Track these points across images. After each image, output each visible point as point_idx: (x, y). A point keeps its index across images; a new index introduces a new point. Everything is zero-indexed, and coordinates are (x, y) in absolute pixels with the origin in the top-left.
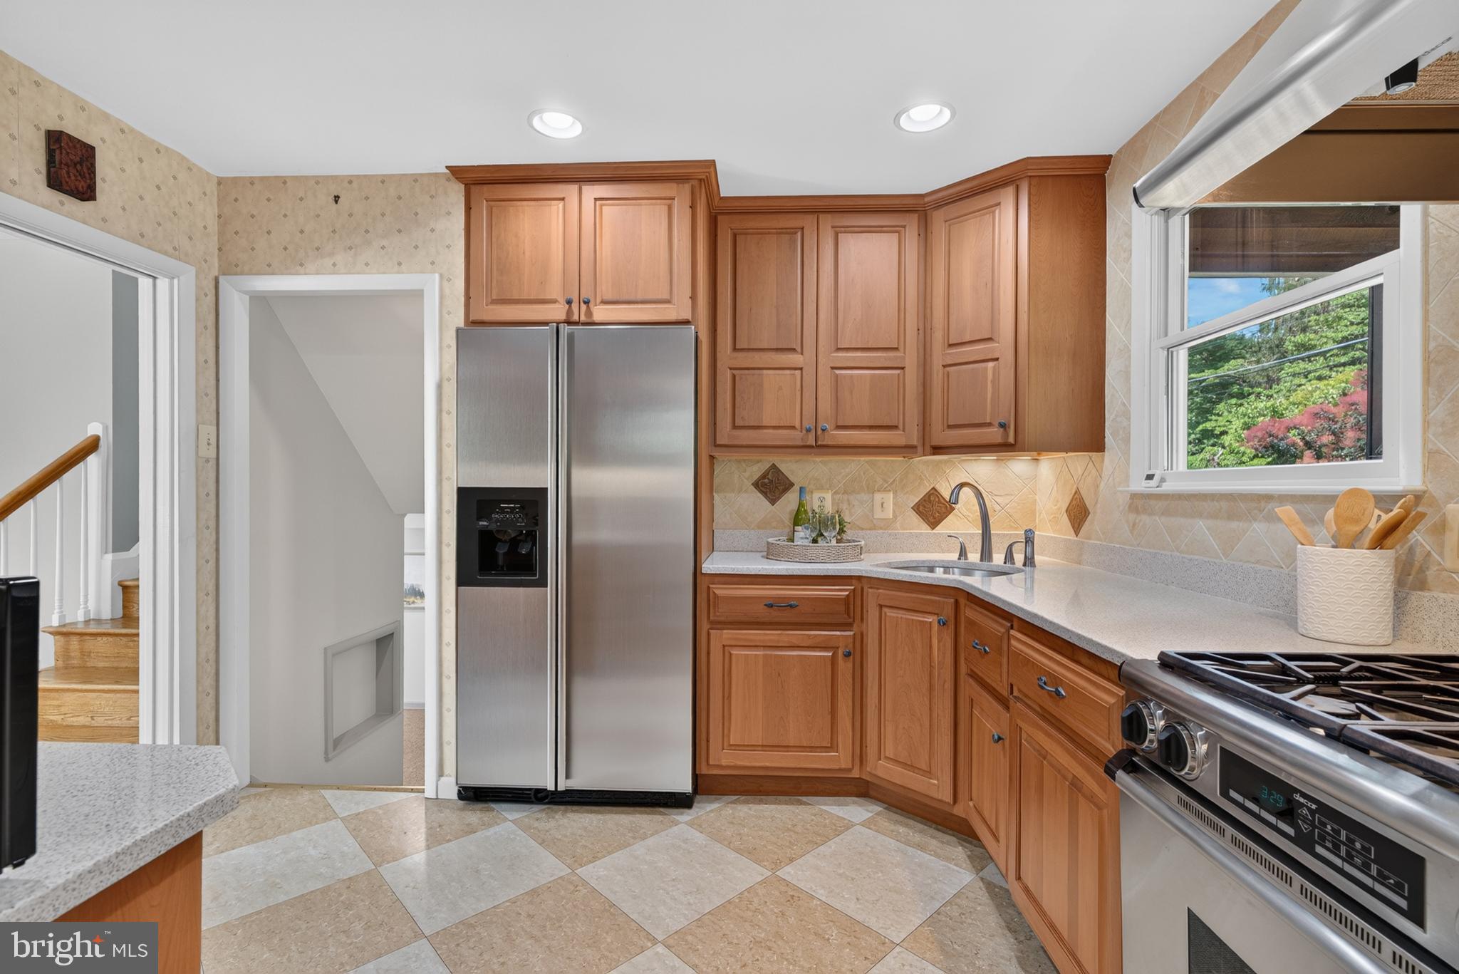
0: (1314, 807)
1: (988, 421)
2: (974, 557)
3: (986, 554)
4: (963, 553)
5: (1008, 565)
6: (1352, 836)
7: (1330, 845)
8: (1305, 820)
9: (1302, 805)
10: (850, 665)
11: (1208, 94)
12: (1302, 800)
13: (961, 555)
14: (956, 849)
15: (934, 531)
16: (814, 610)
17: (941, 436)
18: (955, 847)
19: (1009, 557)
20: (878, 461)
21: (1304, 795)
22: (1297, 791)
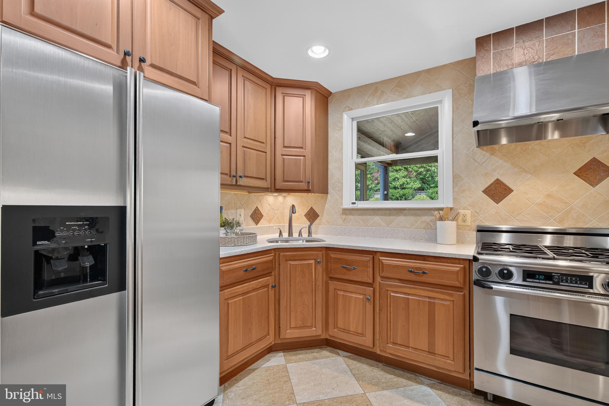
0: (559, 275)
1: (301, 180)
2: (285, 235)
3: (290, 234)
4: (281, 234)
5: (300, 237)
6: (571, 278)
7: (565, 282)
8: (556, 278)
9: (555, 276)
10: (273, 291)
11: (379, 89)
12: (555, 274)
13: (280, 235)
14: (323, 352)
15: (257, 226)
16: (262, 268)
17: (280, 184)
18: (322, 352)
19: (300, 234)
20: (238, 194)
21: (555, 273)
22: (553, 273)
